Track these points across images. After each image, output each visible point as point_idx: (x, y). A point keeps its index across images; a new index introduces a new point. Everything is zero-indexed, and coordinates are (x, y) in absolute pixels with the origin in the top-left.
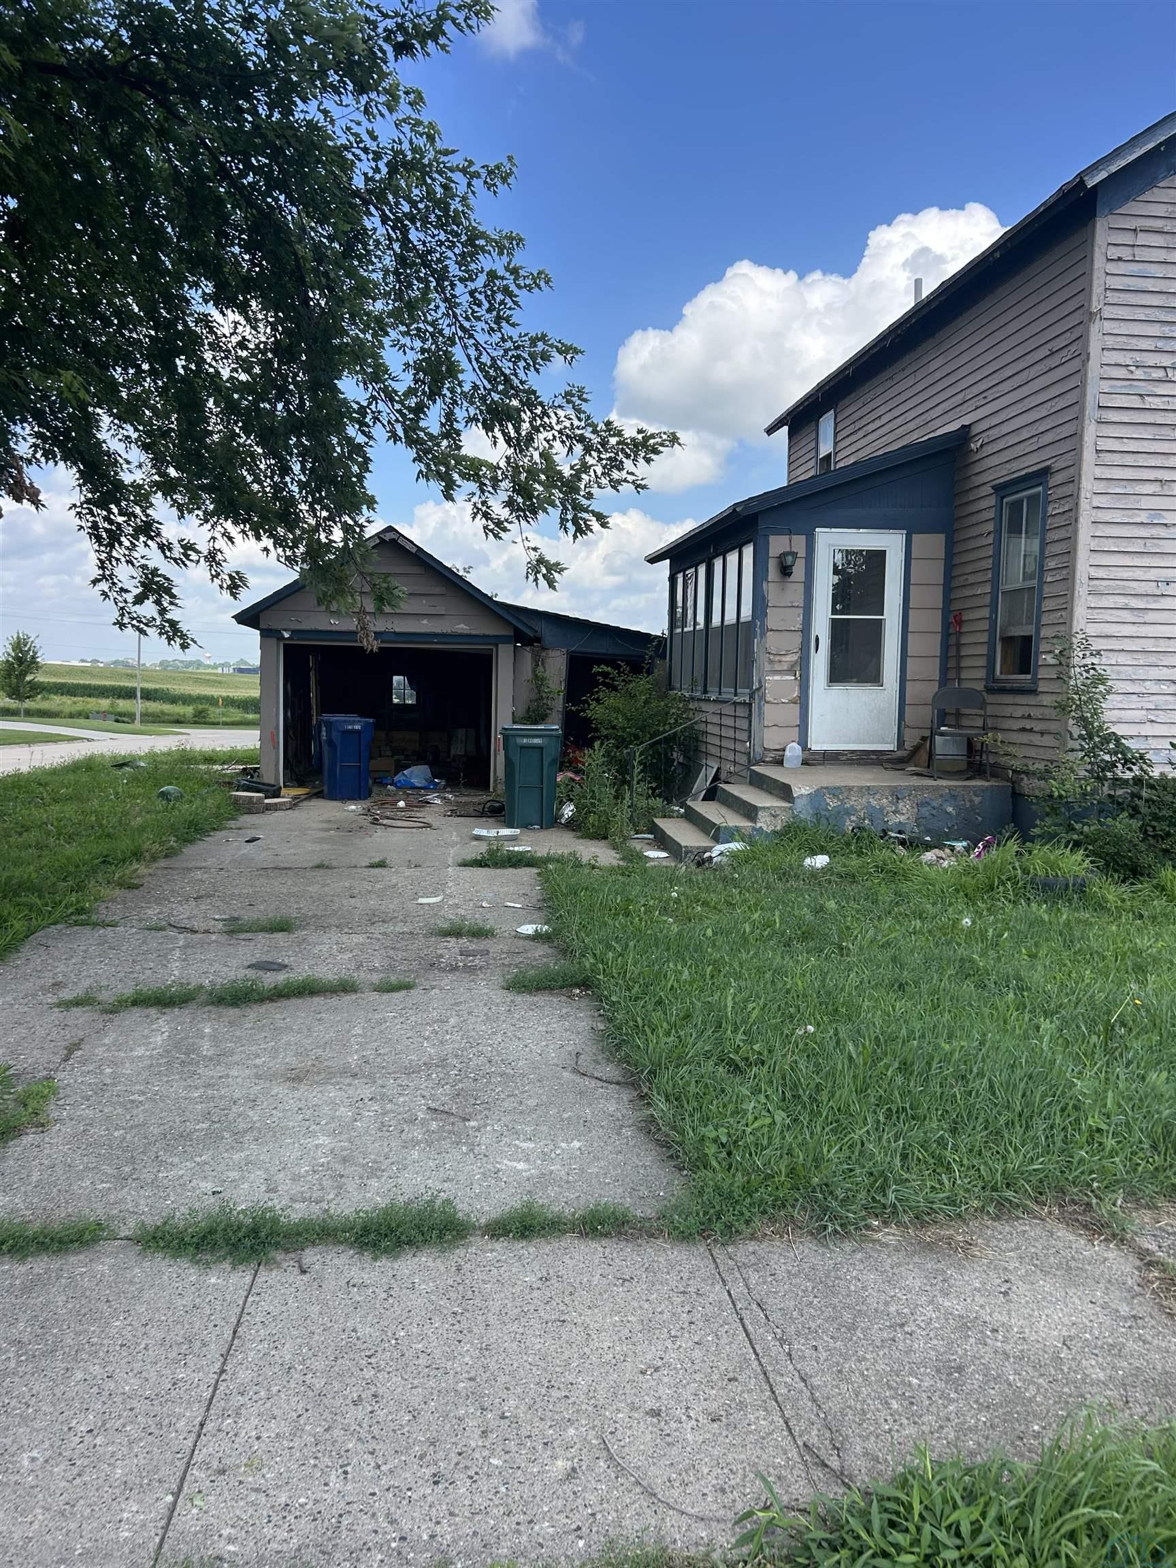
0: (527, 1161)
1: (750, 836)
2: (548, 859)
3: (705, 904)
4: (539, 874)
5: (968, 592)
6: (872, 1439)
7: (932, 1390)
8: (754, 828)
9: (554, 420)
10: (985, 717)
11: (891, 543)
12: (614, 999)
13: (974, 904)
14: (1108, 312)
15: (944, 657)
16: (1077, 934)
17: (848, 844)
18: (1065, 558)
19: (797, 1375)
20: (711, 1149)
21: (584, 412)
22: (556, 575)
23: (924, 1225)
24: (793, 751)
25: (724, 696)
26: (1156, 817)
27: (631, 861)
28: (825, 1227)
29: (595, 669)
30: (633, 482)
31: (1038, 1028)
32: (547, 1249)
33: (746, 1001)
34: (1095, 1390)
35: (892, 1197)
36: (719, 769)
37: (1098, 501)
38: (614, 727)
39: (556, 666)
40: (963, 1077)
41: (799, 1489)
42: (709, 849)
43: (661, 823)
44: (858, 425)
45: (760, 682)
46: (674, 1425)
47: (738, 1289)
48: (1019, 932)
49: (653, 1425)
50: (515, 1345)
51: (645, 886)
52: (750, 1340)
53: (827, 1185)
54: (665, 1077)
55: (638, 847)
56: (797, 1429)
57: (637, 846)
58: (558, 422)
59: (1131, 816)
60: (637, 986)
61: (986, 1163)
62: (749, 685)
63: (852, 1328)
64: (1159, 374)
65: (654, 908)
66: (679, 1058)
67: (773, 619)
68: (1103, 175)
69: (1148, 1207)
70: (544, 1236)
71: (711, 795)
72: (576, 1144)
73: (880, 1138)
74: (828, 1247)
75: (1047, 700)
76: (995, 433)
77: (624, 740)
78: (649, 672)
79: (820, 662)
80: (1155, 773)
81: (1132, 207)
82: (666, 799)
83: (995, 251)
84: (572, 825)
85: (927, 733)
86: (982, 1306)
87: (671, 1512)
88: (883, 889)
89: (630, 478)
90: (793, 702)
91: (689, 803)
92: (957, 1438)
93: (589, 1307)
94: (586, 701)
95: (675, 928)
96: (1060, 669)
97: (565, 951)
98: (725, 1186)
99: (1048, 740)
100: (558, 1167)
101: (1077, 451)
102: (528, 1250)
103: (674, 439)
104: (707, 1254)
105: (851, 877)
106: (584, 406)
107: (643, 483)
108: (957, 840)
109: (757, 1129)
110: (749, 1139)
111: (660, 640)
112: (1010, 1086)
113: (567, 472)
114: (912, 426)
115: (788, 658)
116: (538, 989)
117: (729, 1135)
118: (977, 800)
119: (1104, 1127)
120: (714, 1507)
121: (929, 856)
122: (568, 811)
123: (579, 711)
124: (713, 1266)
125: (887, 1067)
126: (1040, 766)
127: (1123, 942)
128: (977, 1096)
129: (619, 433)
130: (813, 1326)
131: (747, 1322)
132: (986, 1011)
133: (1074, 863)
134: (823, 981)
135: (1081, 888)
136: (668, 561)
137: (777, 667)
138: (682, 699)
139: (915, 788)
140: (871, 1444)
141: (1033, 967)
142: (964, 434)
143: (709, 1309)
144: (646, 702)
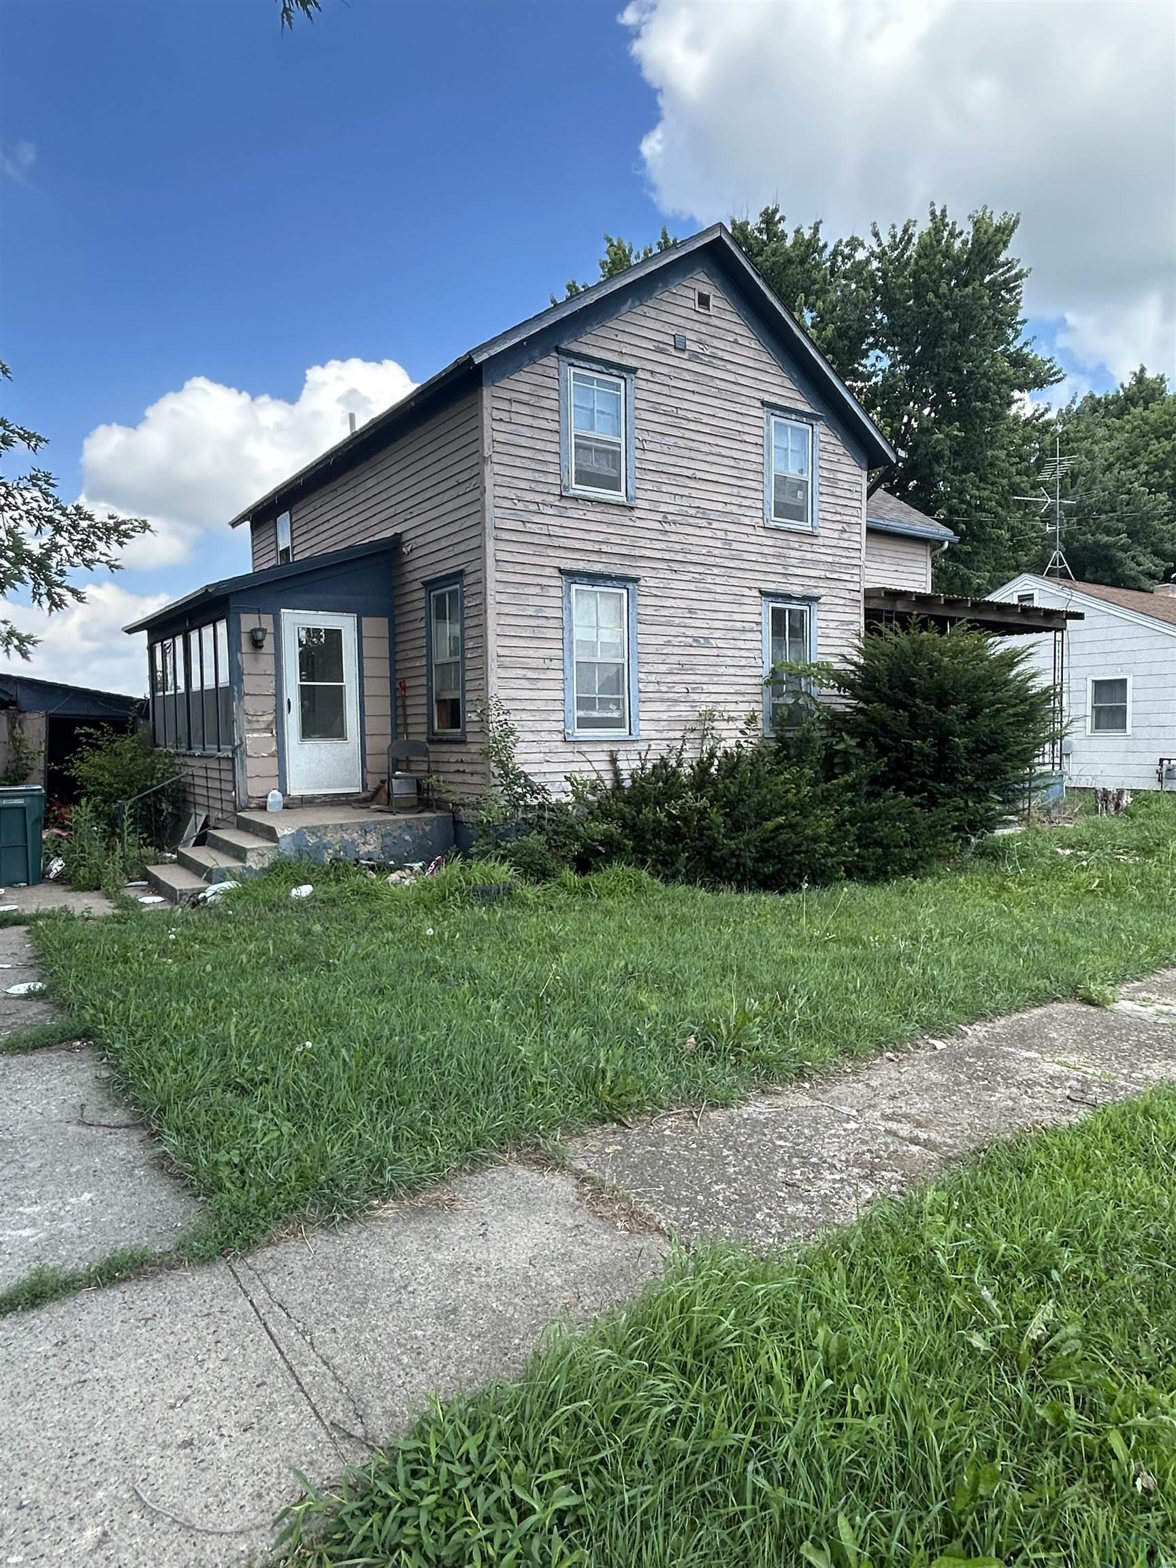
0: (34, 1225)
1: (241, 875)
2: (38, 916)
3: (203, 941)
4: (28, 932)
5: (408, 665)
6: (389, 1396)
7: (435, 1335)
8: (244, 868)
9: (19, 501)
10: (429, 762)
11: (345, 624)
12: (117, 1046)
13: (432, 913)
14: (495, 458)
15: (394, 716)
16: (510, 928)
17: (327, 874)
18: (480, 640)
19: (319, 1360)
20: (224, 1172)
21: (52, 496)
22: (29, 646)
23: (415, 1193)
24: (275, 797)
25: (208, 752)
26: (556, 832)
27: (126, 908)
28: (334, 1217)
29: (78, 730)
30: (107, 562)
31: (488, 1008)
32: (62, 1312)
33: (247, 1027)
34: (555, 1295)
35: (388, 1176)
36: (207, 817)
37: (499, 598)
38: (100, 784)
39: (35, 728)
40: (437, 1061)
41: (331, 1468)
42: (203, 890)
43: (154, 870)
44: (311, 525)
45: (241, 739)
46: (206, 1449)
47: (259, 1296)
48: (468, 931)
49: (186, 1456)
50: (30, 1425)
51: (143, 931)
52: (275, 1341)
53: (332, 1180)
54: (174, 1114)
55: (133, 896)
56: (324, 1410)
57: (132, 894)
58: (24, 503)
59: (539, 833)
60: (140, 1029)
61: (460, 1129)
62: (231, 742)
63: (364, 1303)
64: (533, 507)
65: (152, 952)
66: (188, 1091)
67: (249, 685)
68: (485, 356)
69: (578, 1135)
70: (57, 1299)
71: (201, 841)
72: (87, 1196)
73: (374, 1127)
74: (337, 1235)
75: (474, 748)
76: (420, 541)
77: (112, 795)
78: (133, 732)
79: (293, 721)
80: (553, 799)
81: (505, 383)
82: (157, 847)
83: (412, 400)
84: (61, 879)
85: (385, 777)
86: (467, 1251)
87: (210, 1538)
88: (359, 909)
89: (103, 558)
90: (272, 755)
91: (181, 849)
92: (457, 1372)
93: (112, 1359)
94: (70, 761)
95: (175, 969)
96: (481, 724)
97: (63, 1006)
98: (241, 1204)
99: (476, 779)
100: (69, 1224)
101: (482, 559)
102: (39, 1319)
103: (145, 526)
104: (228, 1270)
105: (333, 902)
106: (51, 490)
107: (117, 563)
108: (414, 861)
109: (268, 1142)
110: (260, 1155)
111: (143, 703)
112: (473, 1062)
113: (37, 551)
114: (356, 529)
115: (265, 718)
116: (35, 1048)
117: (241, 1155)
118: (427, 828)
119: (544, 1080)
120: (252, 1515)
121: (394, 877)
122: (57, 866)
123: (61, 771)
124: (234, 1281)
125: (376, 1064)
126: (473, 799)
127: (542, 929)
128: (449, 1075)
129: (90, 518)
130: (330, 1310)
131: (270, 1325)
132: (449, 1000)
133: (503, 873)
134: (316, 998)
135: (509, 891)
136: (145, 632)
137: (256, 726)
138: (168, 755)
139: (379, 823)
140: (388, 1403)
141: (481, 960)
142: (397, 540)
143: (233, 1323)
144: (132, 759)
